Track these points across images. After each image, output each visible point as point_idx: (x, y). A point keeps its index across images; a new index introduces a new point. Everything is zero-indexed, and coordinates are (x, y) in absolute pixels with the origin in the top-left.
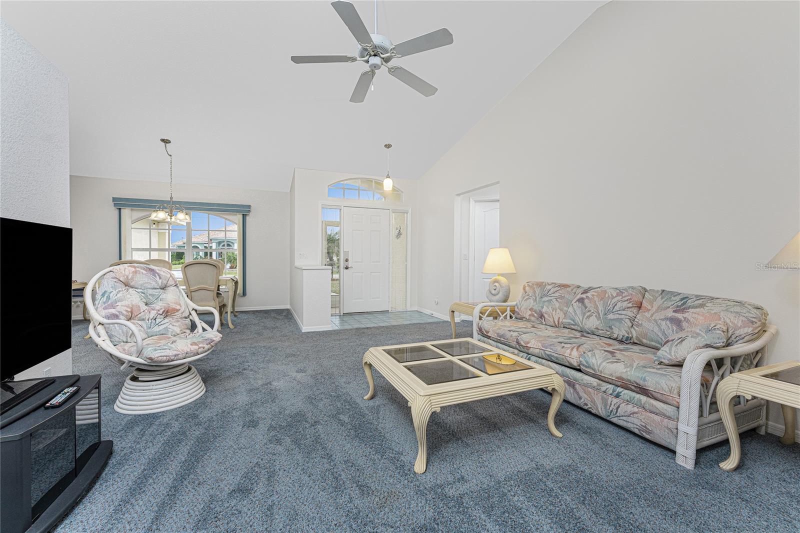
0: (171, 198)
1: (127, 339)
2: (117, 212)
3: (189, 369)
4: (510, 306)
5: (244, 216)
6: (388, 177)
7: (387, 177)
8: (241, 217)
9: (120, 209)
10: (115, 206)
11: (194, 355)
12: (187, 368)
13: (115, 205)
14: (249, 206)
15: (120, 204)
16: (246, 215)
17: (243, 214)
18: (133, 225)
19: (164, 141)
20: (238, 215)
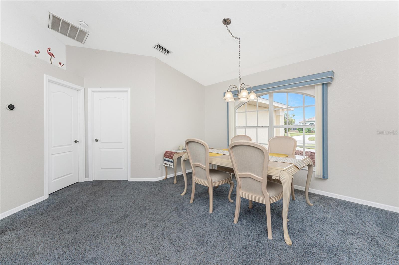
8: (319, 88)
16: (327, 84)
17: (323, 84)
18: (237, 111)
19: (226, 21)
20: (316, 87)
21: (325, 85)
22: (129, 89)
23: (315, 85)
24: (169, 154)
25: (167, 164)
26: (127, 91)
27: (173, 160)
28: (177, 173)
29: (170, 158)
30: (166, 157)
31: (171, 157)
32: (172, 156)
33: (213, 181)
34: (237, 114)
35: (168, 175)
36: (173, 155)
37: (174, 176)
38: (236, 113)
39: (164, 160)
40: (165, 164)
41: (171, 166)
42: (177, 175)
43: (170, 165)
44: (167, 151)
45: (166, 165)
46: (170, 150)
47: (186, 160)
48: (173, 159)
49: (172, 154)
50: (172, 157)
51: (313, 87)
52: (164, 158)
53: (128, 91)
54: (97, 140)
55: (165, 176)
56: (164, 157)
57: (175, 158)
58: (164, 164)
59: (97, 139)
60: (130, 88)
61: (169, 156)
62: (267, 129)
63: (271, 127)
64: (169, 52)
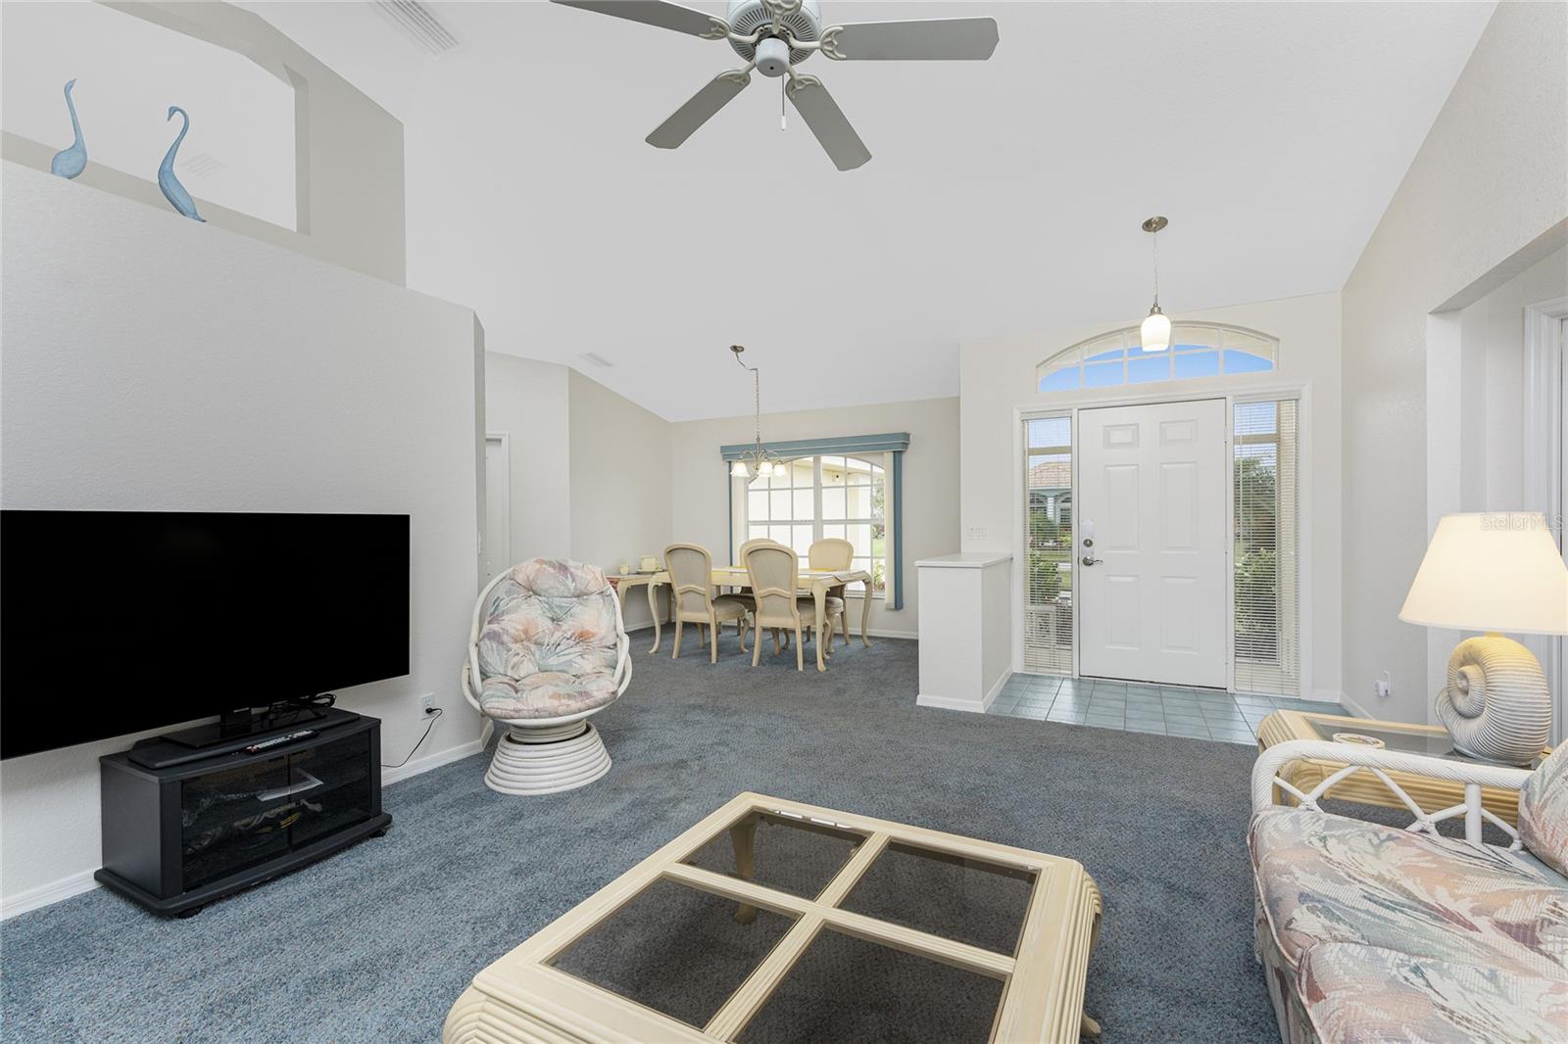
0: (758, 439)
1: (505, 671)
2: (728, 464)
3: (588, 729)
4: (1480, 785)
5: (898, 455)
6: (1156, 310)
7: (1152, 312)
8: (889, 457)
9: (730, 462)
10: (724, 459)
11: (550, 716)
12: (585, 728)
13: (725, 457)
14: (907, 436)
15: (730, 454)
16: (902, 453)
17: (894, 452)
19: (735, 348)
20: (885, 454)
22: (505, 436)
23: (883, 453)
26: (501, 440)
34: (749, 492)
36: (617, 584)
51: (881, 454)
53: (503, 441)
57: (621, 590)
62: (811, 527)
63: (818, 523)
64: (609, 365)
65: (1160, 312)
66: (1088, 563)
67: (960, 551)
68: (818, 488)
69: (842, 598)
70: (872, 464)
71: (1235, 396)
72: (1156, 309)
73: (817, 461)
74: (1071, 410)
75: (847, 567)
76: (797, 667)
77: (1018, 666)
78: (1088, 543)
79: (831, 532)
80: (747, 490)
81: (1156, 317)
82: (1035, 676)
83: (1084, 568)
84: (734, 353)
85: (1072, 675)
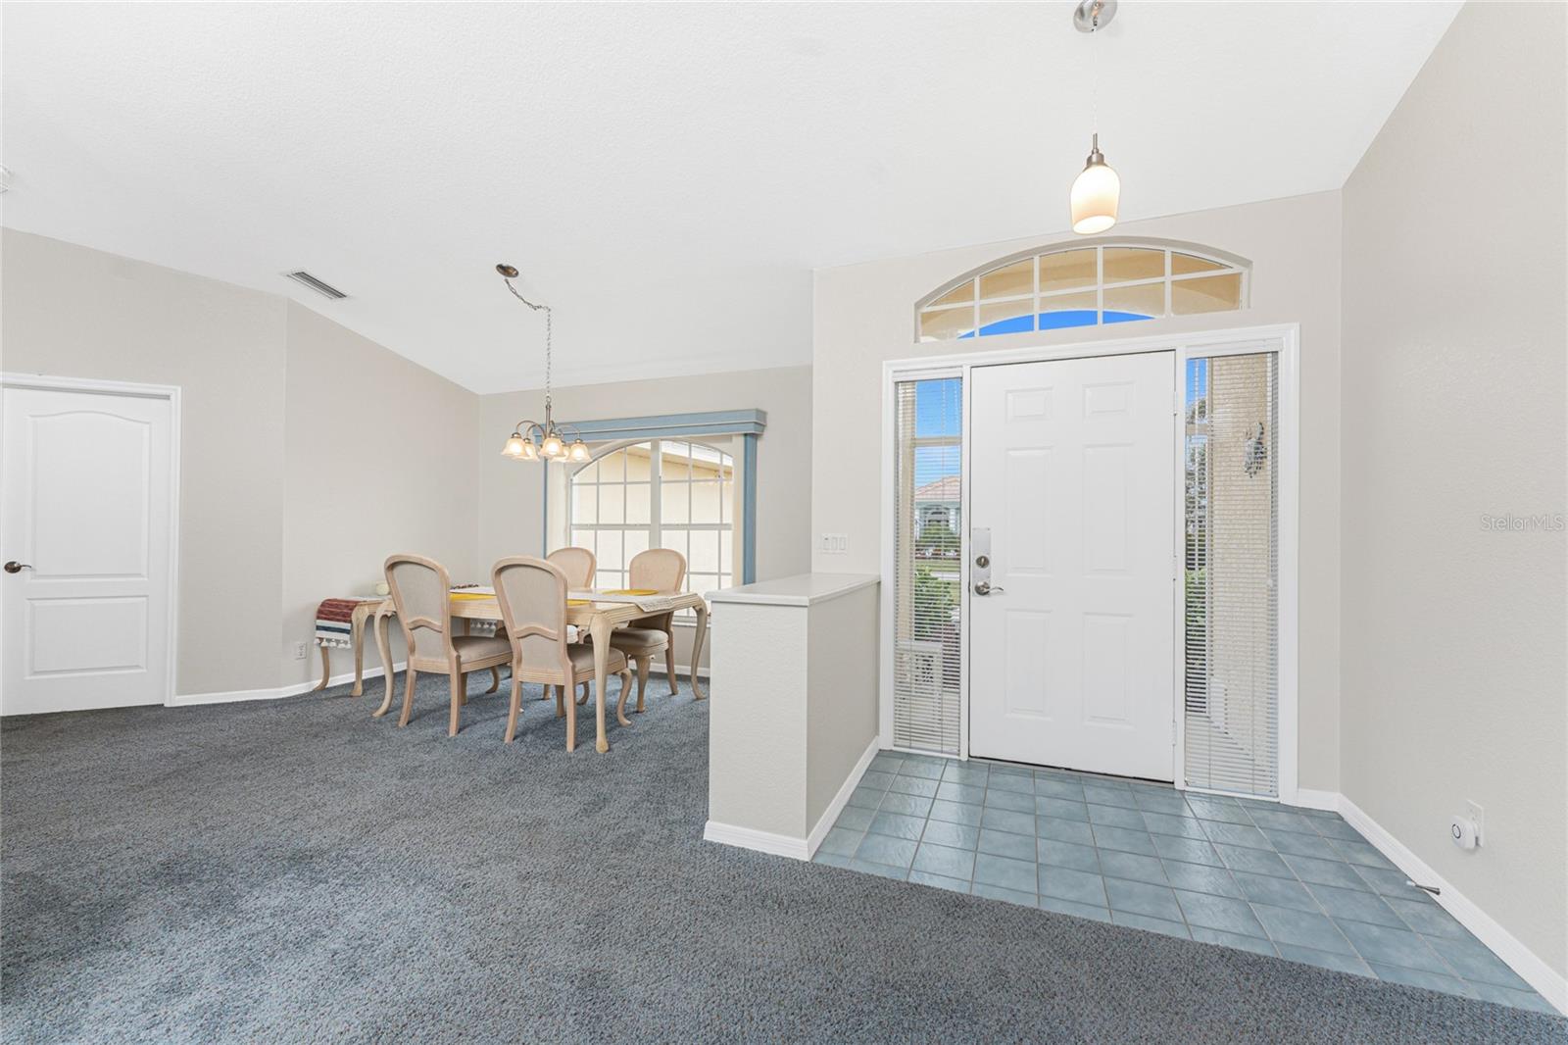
5: (750, 440)
8: (739, 442)
14: (762, 413)
16: (755, 436)
17: (746, 435)
18: (574, 479)
19: (505, 270)
20: (734, 438)
21: (752, 438)
22: (176, 392)
23: (731, 436)
24: (337, 606)
25: (329, 640)
26: (168, 397)
27: (349, 625)
28: (364, 672)
29: (338, 620)
30: (325, 619)
31: (344, 616)
32: (347, 613)
33: (462, 659)
34: (574, 487)
35: (330, 679)
36: (352, 609)
37: (353, 680)
38: (572, 485)
39: (319, 628)
40: (321, 639)
41: (342, 645)
42: (364, 677)
43: (338, 642)
44: (329, 600)
45: (324, 644)
46: (339, 597)
47: (389, 615)
48: (350, 622)
49: (348, 606)
50: (346, 618)
51: (729, 438)
52: (318, 621)
53: (172, 397)
54: (15, 565)
55: (321, 681)
56: (318, 618)
57: (358, 619)
58: (318, 641)
59: (14, 563)
60: (179, 389)
61: (337, 614)
62: (646, 533)
63: (655, 527)
64: (341, 295)
65: (1101, 161)
66: (982, 591)
67: (810, 572)
68: (656, 484)
69: (667, 631)
70: (722, 453)
71: (1188, 347)
72: (1094, 159)
73: (655, 447)
74: (961, 366)
75: (677, 588)
76: (564, 746)
77: (886, 740)
78: (983, 562)
79: (671, 541)
80: (570, 485)
81: (1096, 170)
82: (909, 756)
83: (976, 599)
84: (503, 277)
85: (959, 755)
